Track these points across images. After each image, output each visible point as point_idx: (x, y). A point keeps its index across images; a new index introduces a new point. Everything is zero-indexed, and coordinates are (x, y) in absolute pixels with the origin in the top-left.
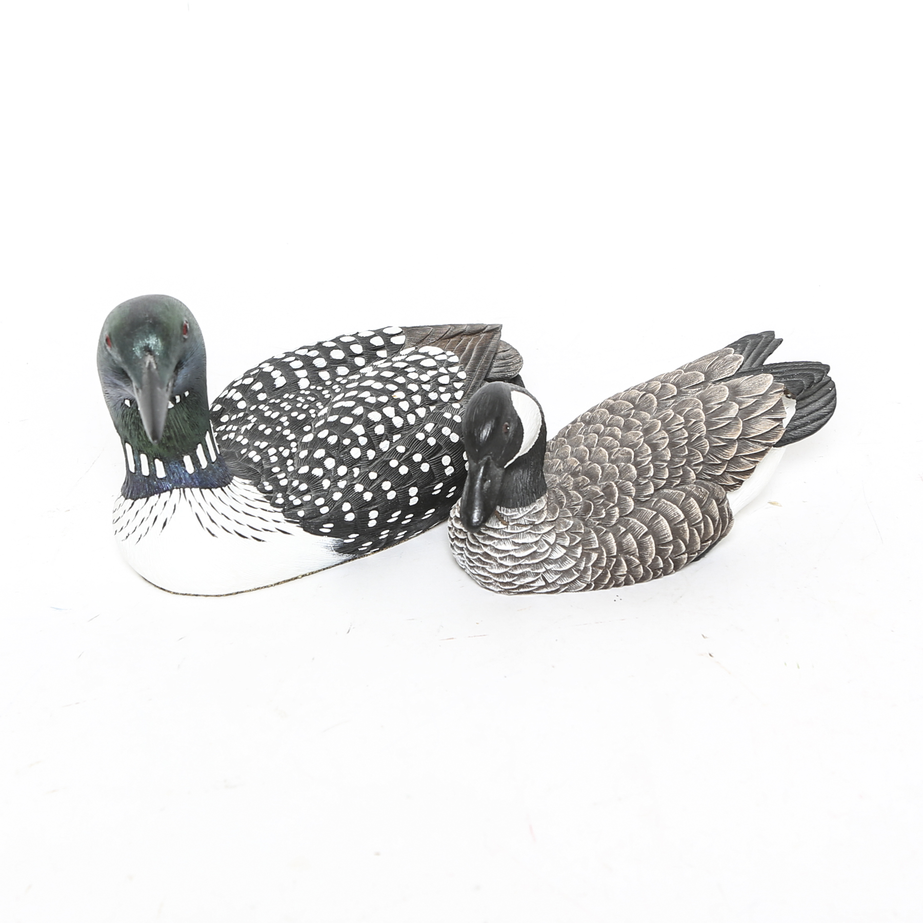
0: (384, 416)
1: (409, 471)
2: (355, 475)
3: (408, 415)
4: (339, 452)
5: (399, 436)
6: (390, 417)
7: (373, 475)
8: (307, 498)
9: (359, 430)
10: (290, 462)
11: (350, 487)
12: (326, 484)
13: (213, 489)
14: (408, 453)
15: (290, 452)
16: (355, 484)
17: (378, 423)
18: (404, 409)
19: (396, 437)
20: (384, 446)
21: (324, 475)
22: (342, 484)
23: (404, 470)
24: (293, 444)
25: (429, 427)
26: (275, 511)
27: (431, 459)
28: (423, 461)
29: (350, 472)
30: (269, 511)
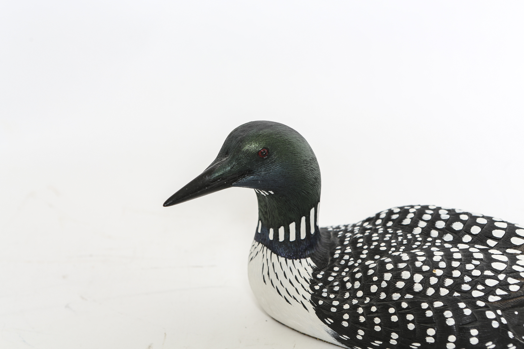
0: (412, 277)
1: (397, 321)
2: (366, 302)
3: (429, 288)
4: (366, 282)
5: (412, 297)
6: (415, 282)
7: (374, 309)
8: (332, 296)
9: (388, 276)
10: (347, 270)
11: (356, 306)
12: (347, 295)
13: (279, 256)
14: (408, 311)
15: (353, 264)
16: (360, 307)
17: (403, 280)
18: (431, 283)
19: (409, 296)
20: (396, 296)
21: (350, 289)
22: (355, 302)
23: (395, 319)
24: (360, 261)
25: (438, 304)
26: (308, 292)
27: (421, 324)
28: (412, 322)
29: (363, 298)
30: (305, 289)
